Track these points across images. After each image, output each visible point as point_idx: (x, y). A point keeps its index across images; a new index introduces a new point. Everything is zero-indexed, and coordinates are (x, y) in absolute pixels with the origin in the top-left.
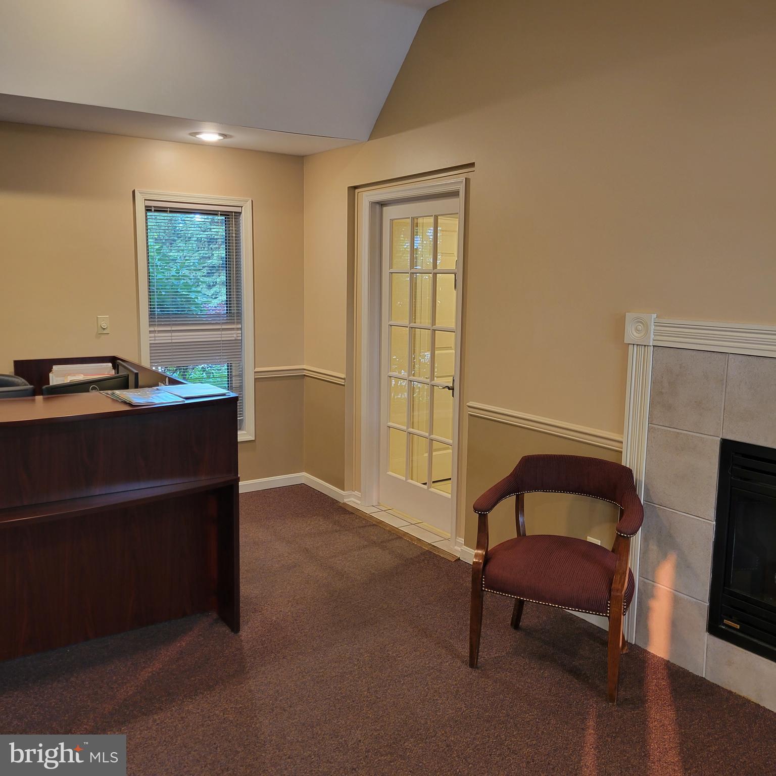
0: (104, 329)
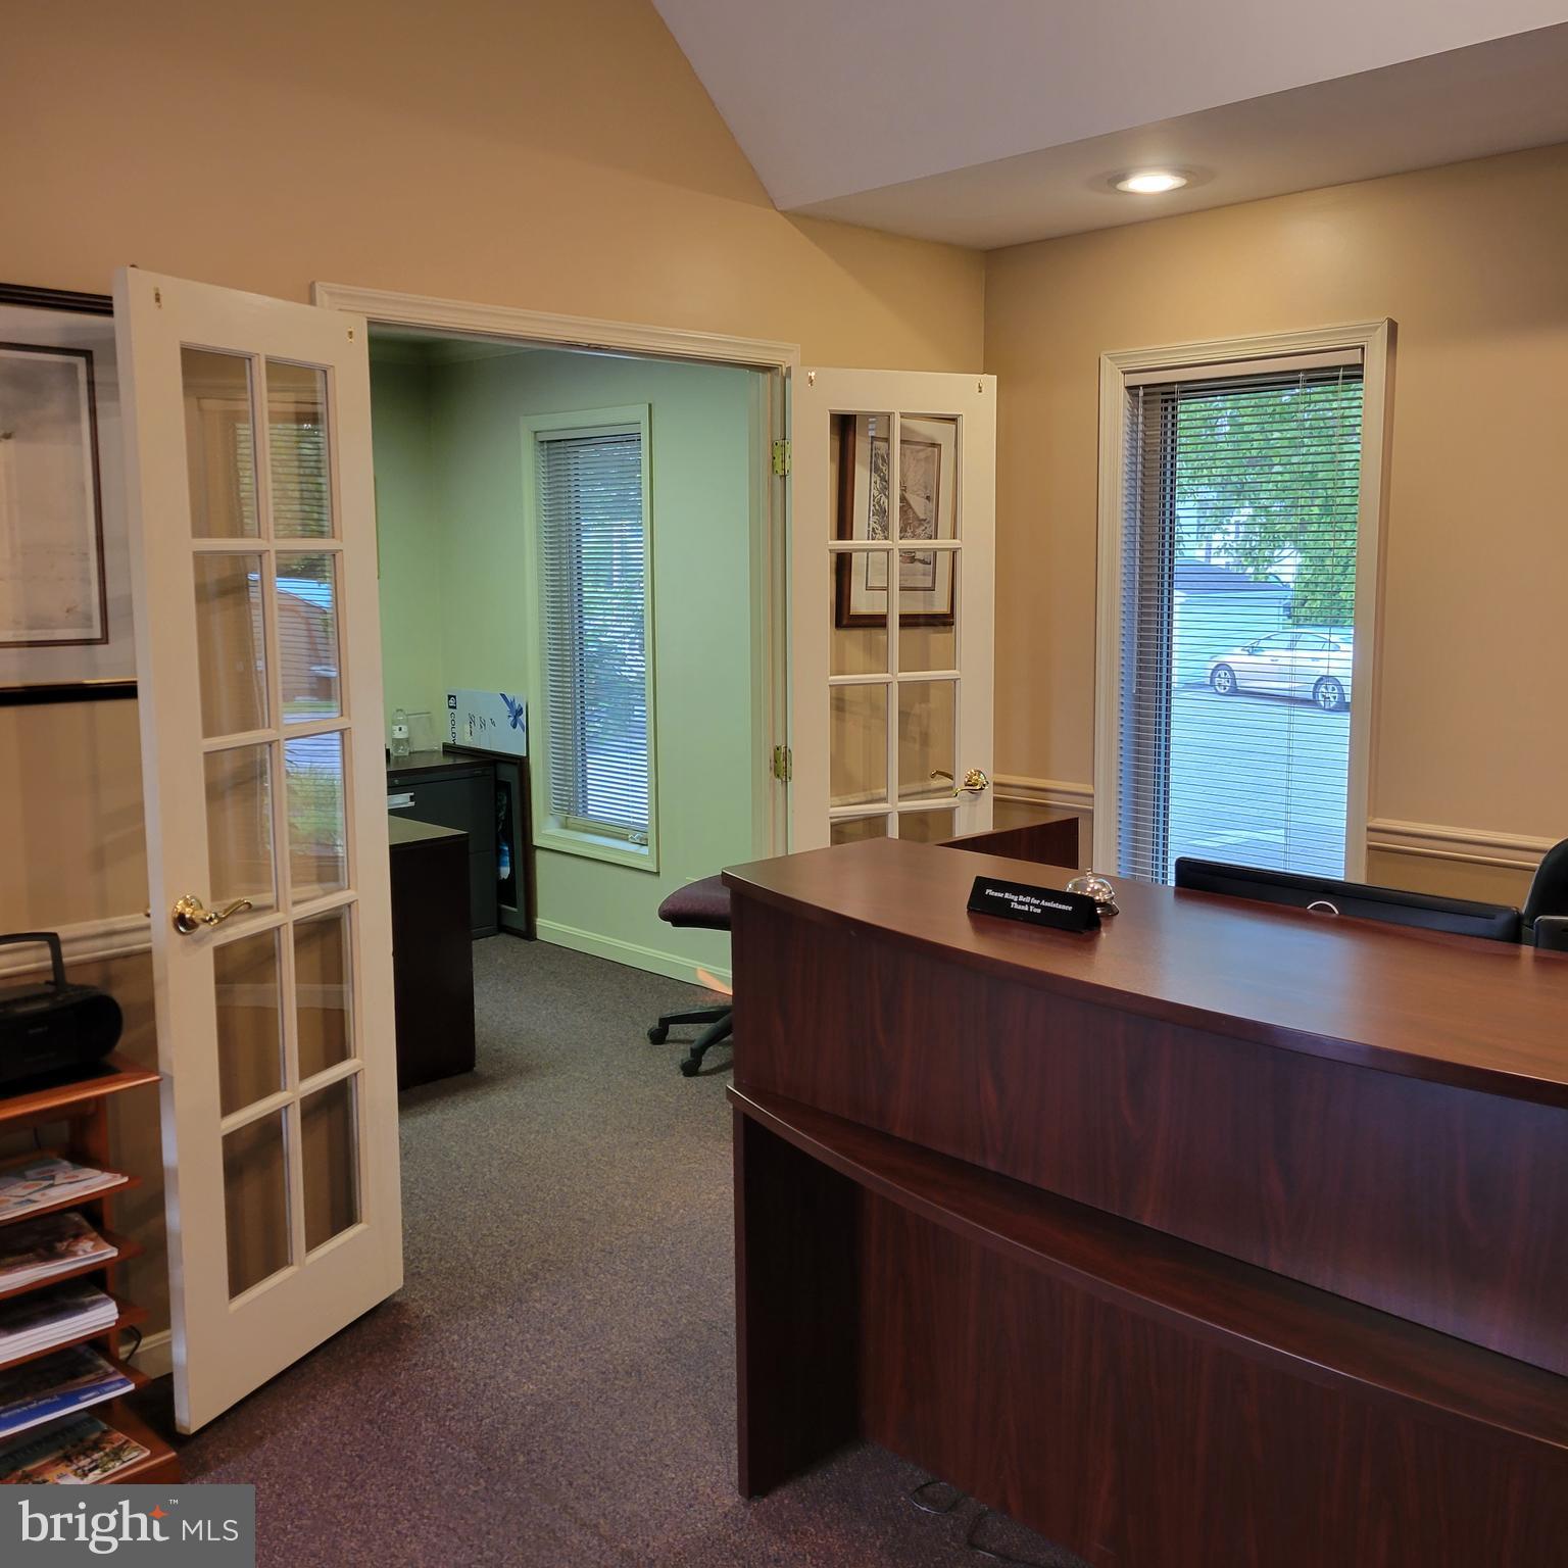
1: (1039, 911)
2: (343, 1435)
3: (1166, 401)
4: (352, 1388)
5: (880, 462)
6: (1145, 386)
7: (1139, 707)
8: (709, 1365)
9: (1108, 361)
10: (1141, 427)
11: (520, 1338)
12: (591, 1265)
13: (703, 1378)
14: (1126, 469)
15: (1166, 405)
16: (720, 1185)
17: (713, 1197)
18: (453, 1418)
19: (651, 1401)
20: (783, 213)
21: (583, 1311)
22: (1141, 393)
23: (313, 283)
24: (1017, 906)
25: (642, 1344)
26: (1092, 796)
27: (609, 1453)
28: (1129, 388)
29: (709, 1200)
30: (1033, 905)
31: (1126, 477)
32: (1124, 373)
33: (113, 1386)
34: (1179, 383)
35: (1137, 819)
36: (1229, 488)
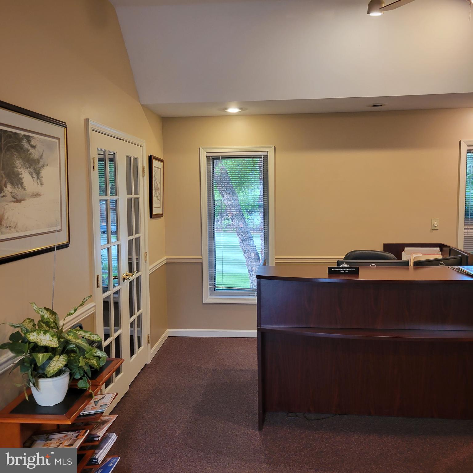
0: (435, 227)
5: (154, 173)
9: (202, 149)
20: (141, 105)
22: (211, 158)
24: (341, 271)
26: (202, 259)
28: (207, 156)
30: (345, 270)
32: (206, 153)
34: (221, 156)
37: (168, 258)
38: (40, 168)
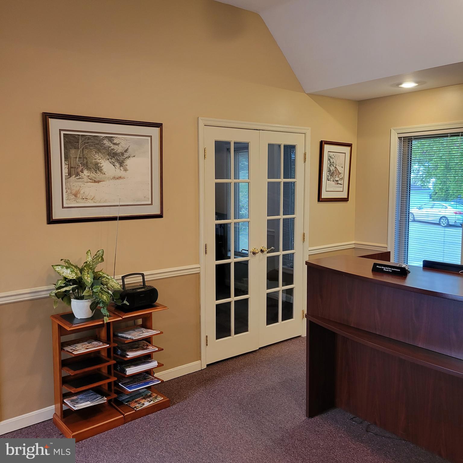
1: (391, 271)
2: (205, 399)
3: (409, 141)
4: (205, 389)
5: (330, 158)
6: (403, 137)
7: (400, 223)
8: (293, 388)
9: (393, 130)
10: (402, 148)
11: (243, 380)
12: (258, 365)
13: (292, 391)
14: (398, 159)
15: (409, 142)
16: (287, 347)
17: (286, 350)
18: (231, 396)
19: (280, 396)
20: (307, 94)
21: (258, 375)
22: (402, 139)
23: (198, 117)
24: (385, 270)
25: (274, 383)
26: (387, 248)
27: (271, 406)
28: (399, 138)
29: (285, 351)
30: (389, 269)
31: (398, 161)
32: (398, 134)
33: (156, 381)
34: (413, 136)
35: (399, 254)
36: (416, 160)
37: (356, 243)
38: (124, 159)
